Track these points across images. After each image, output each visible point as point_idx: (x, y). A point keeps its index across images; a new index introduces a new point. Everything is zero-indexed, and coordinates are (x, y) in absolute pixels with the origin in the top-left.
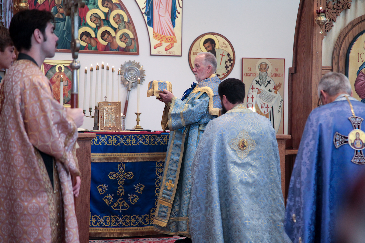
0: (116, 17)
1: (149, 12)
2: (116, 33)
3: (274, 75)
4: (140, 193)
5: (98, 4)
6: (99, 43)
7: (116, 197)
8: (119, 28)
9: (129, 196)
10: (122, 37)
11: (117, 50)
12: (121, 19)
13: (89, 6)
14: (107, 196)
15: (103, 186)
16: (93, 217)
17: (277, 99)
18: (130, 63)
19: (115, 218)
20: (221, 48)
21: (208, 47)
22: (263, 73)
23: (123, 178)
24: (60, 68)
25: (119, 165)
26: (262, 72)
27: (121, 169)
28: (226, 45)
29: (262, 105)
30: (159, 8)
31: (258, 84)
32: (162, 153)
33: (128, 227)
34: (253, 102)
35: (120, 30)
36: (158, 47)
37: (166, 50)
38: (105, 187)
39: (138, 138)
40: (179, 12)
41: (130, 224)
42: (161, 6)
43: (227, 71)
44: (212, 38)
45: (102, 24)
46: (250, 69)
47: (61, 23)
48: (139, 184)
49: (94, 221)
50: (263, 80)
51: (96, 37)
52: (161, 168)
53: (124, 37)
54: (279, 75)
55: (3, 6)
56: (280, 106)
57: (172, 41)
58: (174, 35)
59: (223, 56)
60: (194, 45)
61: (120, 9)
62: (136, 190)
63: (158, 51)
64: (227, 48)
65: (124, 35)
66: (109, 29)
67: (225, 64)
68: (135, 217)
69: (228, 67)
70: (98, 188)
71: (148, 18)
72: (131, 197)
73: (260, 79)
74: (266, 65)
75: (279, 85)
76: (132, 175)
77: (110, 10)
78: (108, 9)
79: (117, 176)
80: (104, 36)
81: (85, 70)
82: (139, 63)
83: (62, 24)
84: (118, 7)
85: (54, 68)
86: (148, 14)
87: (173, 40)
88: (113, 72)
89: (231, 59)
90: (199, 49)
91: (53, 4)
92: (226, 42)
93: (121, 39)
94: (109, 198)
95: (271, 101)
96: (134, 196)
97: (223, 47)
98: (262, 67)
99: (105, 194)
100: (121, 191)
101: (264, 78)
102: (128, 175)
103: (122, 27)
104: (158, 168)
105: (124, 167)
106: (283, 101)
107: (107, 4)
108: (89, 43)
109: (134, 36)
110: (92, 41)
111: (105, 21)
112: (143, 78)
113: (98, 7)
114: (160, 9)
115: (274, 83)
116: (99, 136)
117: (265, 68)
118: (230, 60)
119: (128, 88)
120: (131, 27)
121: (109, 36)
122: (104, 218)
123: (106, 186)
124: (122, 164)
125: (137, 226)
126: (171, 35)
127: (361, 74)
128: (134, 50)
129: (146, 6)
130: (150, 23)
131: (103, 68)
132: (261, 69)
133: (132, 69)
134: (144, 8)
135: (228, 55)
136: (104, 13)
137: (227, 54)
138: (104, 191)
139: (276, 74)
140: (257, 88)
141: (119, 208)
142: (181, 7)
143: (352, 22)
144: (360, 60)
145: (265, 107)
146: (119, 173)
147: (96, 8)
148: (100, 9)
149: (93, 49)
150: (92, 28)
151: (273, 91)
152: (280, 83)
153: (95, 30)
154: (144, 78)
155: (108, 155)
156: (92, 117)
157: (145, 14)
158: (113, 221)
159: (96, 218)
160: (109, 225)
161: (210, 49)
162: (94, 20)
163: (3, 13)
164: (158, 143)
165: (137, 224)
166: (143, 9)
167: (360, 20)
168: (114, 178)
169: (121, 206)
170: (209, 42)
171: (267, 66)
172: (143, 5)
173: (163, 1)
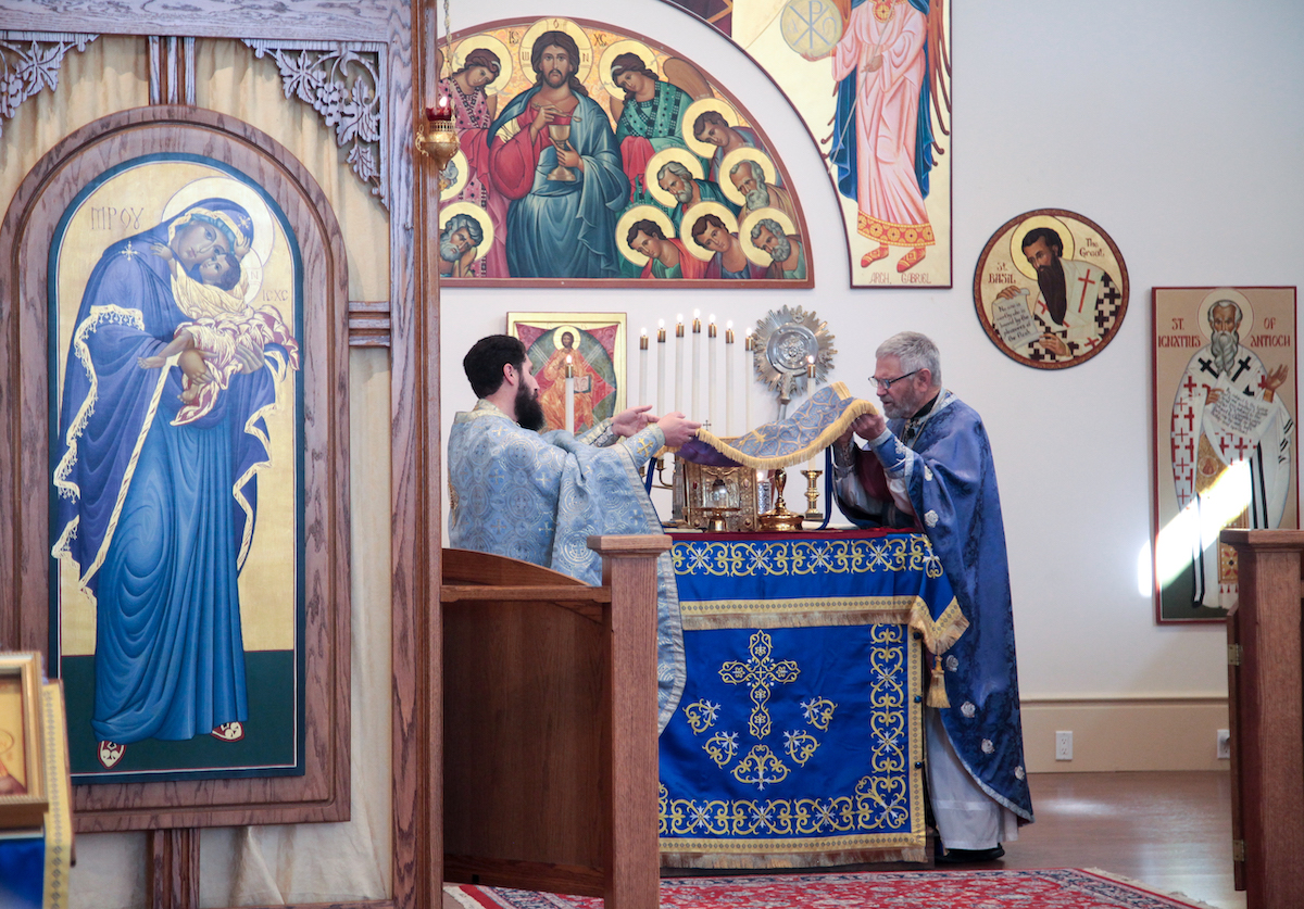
0: (740, 171)
1: (845, 154)
2: (740, 222)
3: (1259, 341)
4: (820, 727)
5: (681, 134)
6: (688, 253)
7: (746, 742)
8: (750, 204)
9: (787, 739)
10: (760, 232)
11: (743, 274)
12: (754, 175)
13: (655, 142)
14: (717, 739)
15: (701, 705)
16: (674, 805)
17: (1274, 420)
18: (784, 314)
19: (745, 808)
20: (1082, 258)
21: (1039, 255)
22: (1223, 334)
23: (768, 680)
24: (567, 337)
25: (752, 638)
26: (1221, 332)
27: (760, 650)
28: (1098, 249)
29: (1223, 439)
30: (877, 136)
31: (1206, 371)
32: (891, 598)
33: (788, 836)
34: (1191, 429)
35: (752, 211)
36: (874, 260)
37: (901, 269)
38: (711, 710)
39: (811, 551)
40: (940, 147)
41: (794, 827)
42: (882, 130)
43: (1102, 331)
44: (1050, 227)
45: (696, 193)
46: (1179, 323)
47: (568, 196)
48: (817, 700)
49: (678, 816)
50: (1223, 358)
51: (678, 237)
52: (890, 648)
53: (766, 233)
54: (1278, 341)
55: (381, 145)
56: (1284, 443)
57: (920, 240)
58: (925, 220)
59: (1088, 284)
60: (991, 252)
61: (751, 144)
62: (809, 719)
63: (875, 274)
64: (1100, 258)
65: (764, 225)
66: (717, 209)
67: (1097, 308)
68: (808, 806)
69: (1107, 319)
70: (687, 714)
71: (841, 171)
72: (792, 739)
73: (1216, 356)
74: (1233, 307)
75: (1279, 371)
76: (796, 671)
77: (720, 149)
78: (715, 147)
79: (747, 672)
80: (703, 232)
81: (642, 340)
82: (814, 313)
83: (571, 198)
84: (745, 141)
85: (549, 338)
86: (839, 157)
87: (921, 236)
88: (728, 342)
89: (1116, 292)
90: (1009, 265)
91: (544, 139)
92: (1098, 239)
93: (754, 239)
94: (725, 745)
95: (1254, 425)
96: (804, 737)
97: (1086, 254)
98: (1218, 316)
99: (710, 733)
100: (759, 722)
101: (1226, 353)
102: (782, 672)
103: (758, 203)
104: (877, 645)
105: (770, 646)
106: (1293, 427)
107: (712, 133)
108: (655, 255)
109: (797, 229)
110: (666, 249)
111: (704, 186)
112: (827, 360)
113: (682, 144)
114: (879, 139)
115: (1263, 366)
116: (687, 546)
117: (1231, 319)
118: (1112, 296)
119: (781, 393)
120: (788, 201)
121: (719, 233)
122: (709, 806)
123: (713, 705)
124: (760, 635)
125: (815, 834)
126: (915, 222)
128: (797, 274)
129: (835, 134)
130: (848, 185)
131: (697, 330)
132: (1217, 321)
133: (793, 333)
134: (829, 138)
135: (1106, 279)
136: (702, 160)
137: (1100, 278)
138: (708, 722)
139: (1267, 337)
140: (1204, 386)
141: (757, 777)
142: (945, 133)
145: (1232, 446)
146: (754, 663)
147: (676, 147)
148: (688, 149)
149: (668, 276)
150: (664, 209)
151: (1260, 392)
152: (1281, 366)
153: (675, 216)
154: (830, 362)
155: (717, 607)
156: (667, 486)
157: (832, 158)
158: (739, 817)
159: (684, 807)
160: (726, 829)
161: (1043, 264)
162: (670, 183)
163: (383, 167)
164: (875, 566)
165: (816, 827)
166: (824, 142)
168: (739, 679)
169: (761, 769)
170: (1041, 239)
171: (1237, 312)
172: (823, 128)
173: (889, 116)
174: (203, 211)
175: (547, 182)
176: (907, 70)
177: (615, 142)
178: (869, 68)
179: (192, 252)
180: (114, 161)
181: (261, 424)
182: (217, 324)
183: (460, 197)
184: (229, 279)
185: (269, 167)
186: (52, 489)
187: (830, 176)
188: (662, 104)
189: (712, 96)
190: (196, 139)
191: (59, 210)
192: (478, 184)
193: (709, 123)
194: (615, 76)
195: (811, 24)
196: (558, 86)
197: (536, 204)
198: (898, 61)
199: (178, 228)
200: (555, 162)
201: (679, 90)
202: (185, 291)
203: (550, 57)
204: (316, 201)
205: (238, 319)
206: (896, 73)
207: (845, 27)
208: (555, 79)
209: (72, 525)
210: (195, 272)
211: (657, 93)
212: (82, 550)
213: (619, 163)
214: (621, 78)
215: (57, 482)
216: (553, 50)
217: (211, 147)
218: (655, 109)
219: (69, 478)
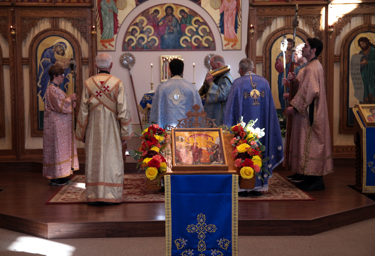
1: (222, 26)
2: (202, 39)
5: (192, 23)
6: (193, 44)
8: (204, 36)
11: (203, 48)
12: (205, 30)
13: (187, 25)
36: (227, 45)
37: (232, 47)
42: (229, 22)
45: (194, 34)
51: (191, 42)
53: (207, 41)
58: (236, 38)
61: (204, 25)
65: (207, 39)
71: (221, 29)
78: (198, 26)
80: (196, 41)
83: (172, 35)
86: (220, 27)
87: (235, 41)
91: (167, 25)
93: (205, 42)
103: (206, 35)
107: (197, 23)
108: (187, 45)
110: (189, 44)
111: (196, 32)
113: (192, 25)
120: (211, 35)
121: (199, 41)
126: (234, 38)
127: (278, 60)
128: (213, 48)
129: (220, 23)
130: (222, 32)
142: (240, 22)
143: (273, 32)
144: (278, 52)
149: (189, 48)
150: (189, 37)
153: (191, 38)
162: (190, 32)
167: (278, 31)
172: (218, 22)
173: (230, 19)
174: (59, 44)
175: (168, 32)
176: (233, 11)
177: (180, 25)
178: (226, 11)
179: (57, 50)
180: (46, 36)
181: (68, 76)
182: (62, 61)
183: (152, 35)
184: (63, 54)
185: (69, 37)
186: (37, 86)
187: (219, 30)
188: (188, 18)
189: (197, 16)
190: (58, 33)
191: (37, 44)
192: (155, 33)
193: (197, 21)
194: (180, 13)
195: (216, 3)
196: (169, 15)
197: (166, 36)
198: (231, 9)
199: (55, 46)
200: (169, 29)
201: (191, 16)
202: (56, 56)
203: (168, 10)
204: (77, 42)
205: (65, 60)
206: (231, 11)
207: (222, 3)
208: (169, 14)
209: (40, 91)
210: (58, 53)
211: (187, 16)
212: (42, 95)
213: (181, 28)
214: (181, 14)
215: (38, 85)
216: (169, 9)
217: (60, 34)
218: (187, 19)
219: (40, 84)
